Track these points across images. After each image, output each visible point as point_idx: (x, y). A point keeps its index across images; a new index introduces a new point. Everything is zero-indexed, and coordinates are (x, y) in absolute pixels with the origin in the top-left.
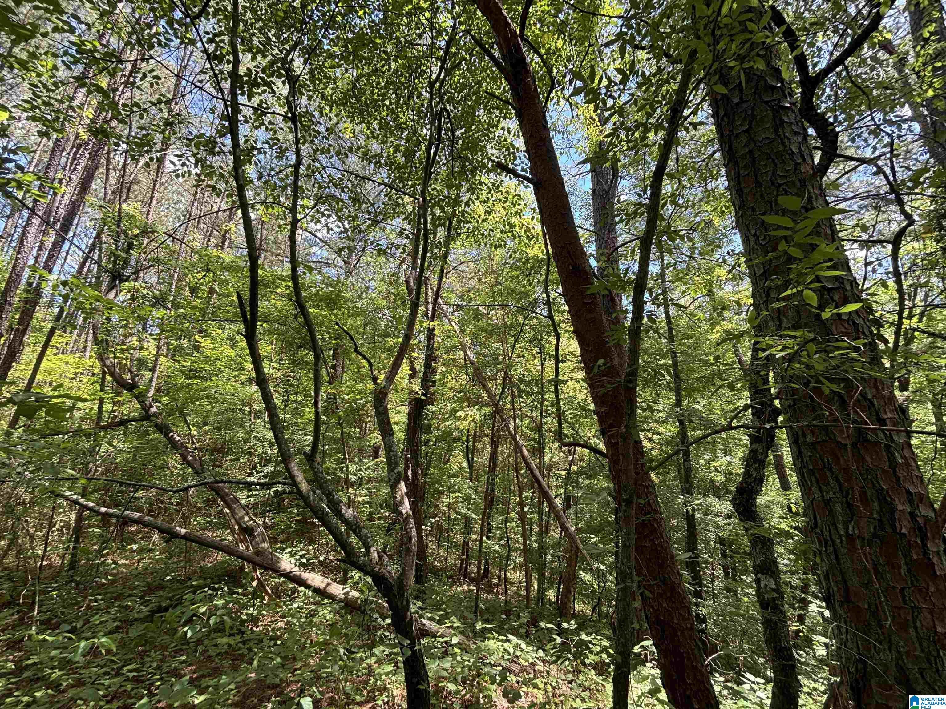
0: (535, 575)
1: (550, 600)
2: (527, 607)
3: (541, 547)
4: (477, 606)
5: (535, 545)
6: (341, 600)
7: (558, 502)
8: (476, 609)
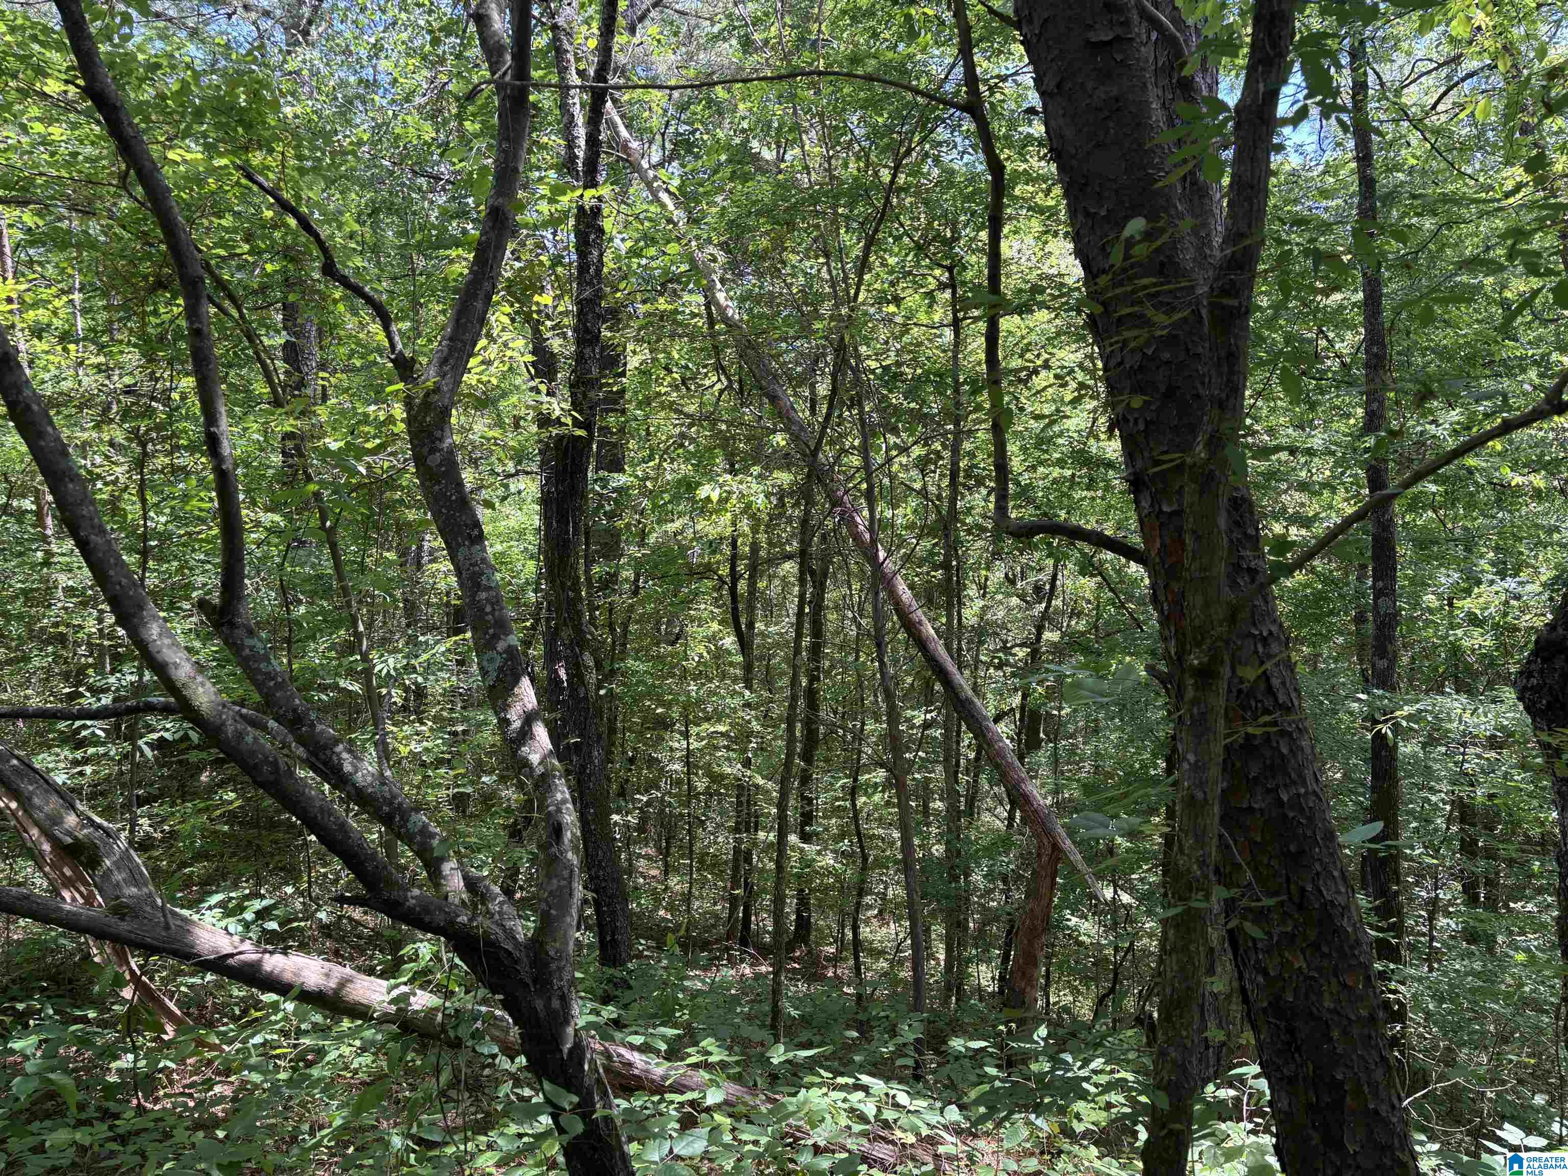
0: (938, 930)
1: (979, 989)
2: (917, 1006)
3: (952, 852)
4: (776, 1011)
5: (938, 850)
6: (386, 1019)
7: (1004, 729)
8: (774, 1019)
